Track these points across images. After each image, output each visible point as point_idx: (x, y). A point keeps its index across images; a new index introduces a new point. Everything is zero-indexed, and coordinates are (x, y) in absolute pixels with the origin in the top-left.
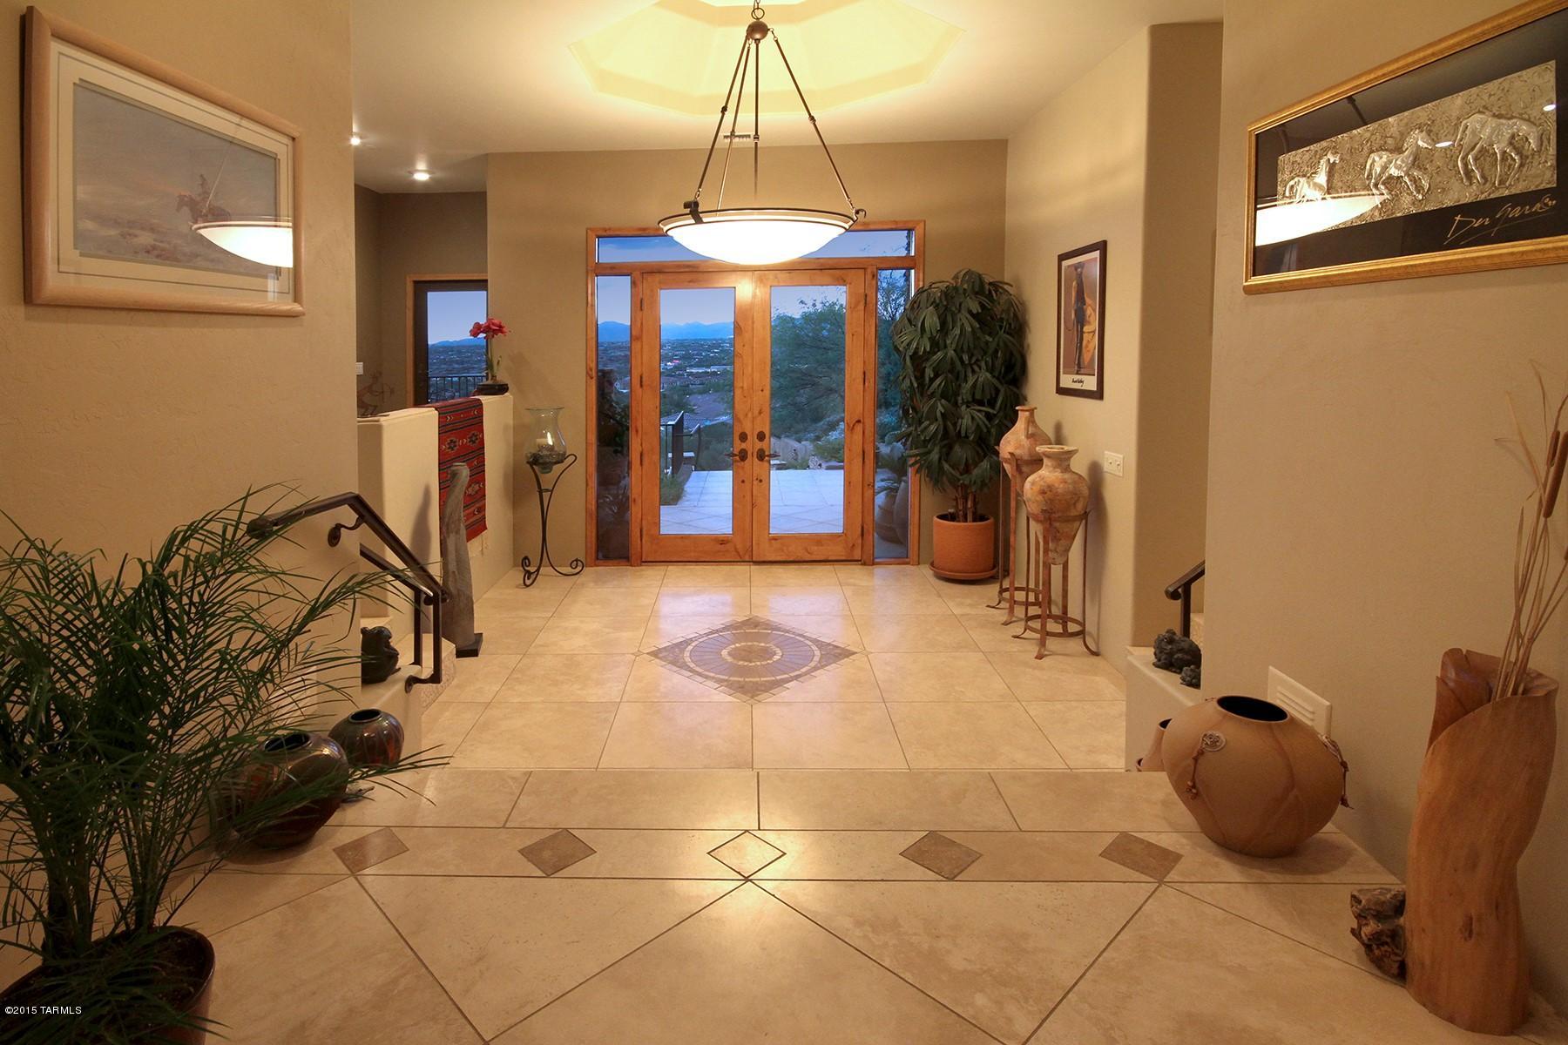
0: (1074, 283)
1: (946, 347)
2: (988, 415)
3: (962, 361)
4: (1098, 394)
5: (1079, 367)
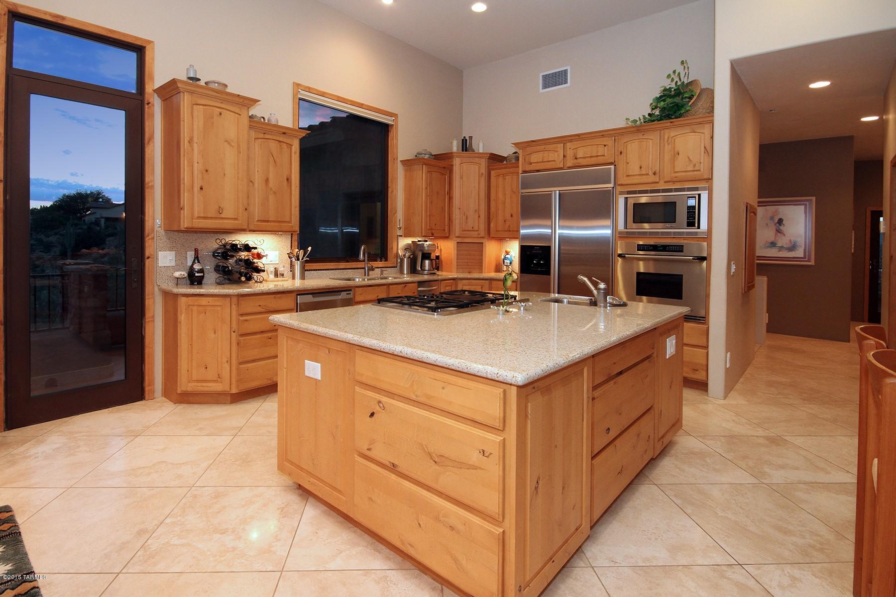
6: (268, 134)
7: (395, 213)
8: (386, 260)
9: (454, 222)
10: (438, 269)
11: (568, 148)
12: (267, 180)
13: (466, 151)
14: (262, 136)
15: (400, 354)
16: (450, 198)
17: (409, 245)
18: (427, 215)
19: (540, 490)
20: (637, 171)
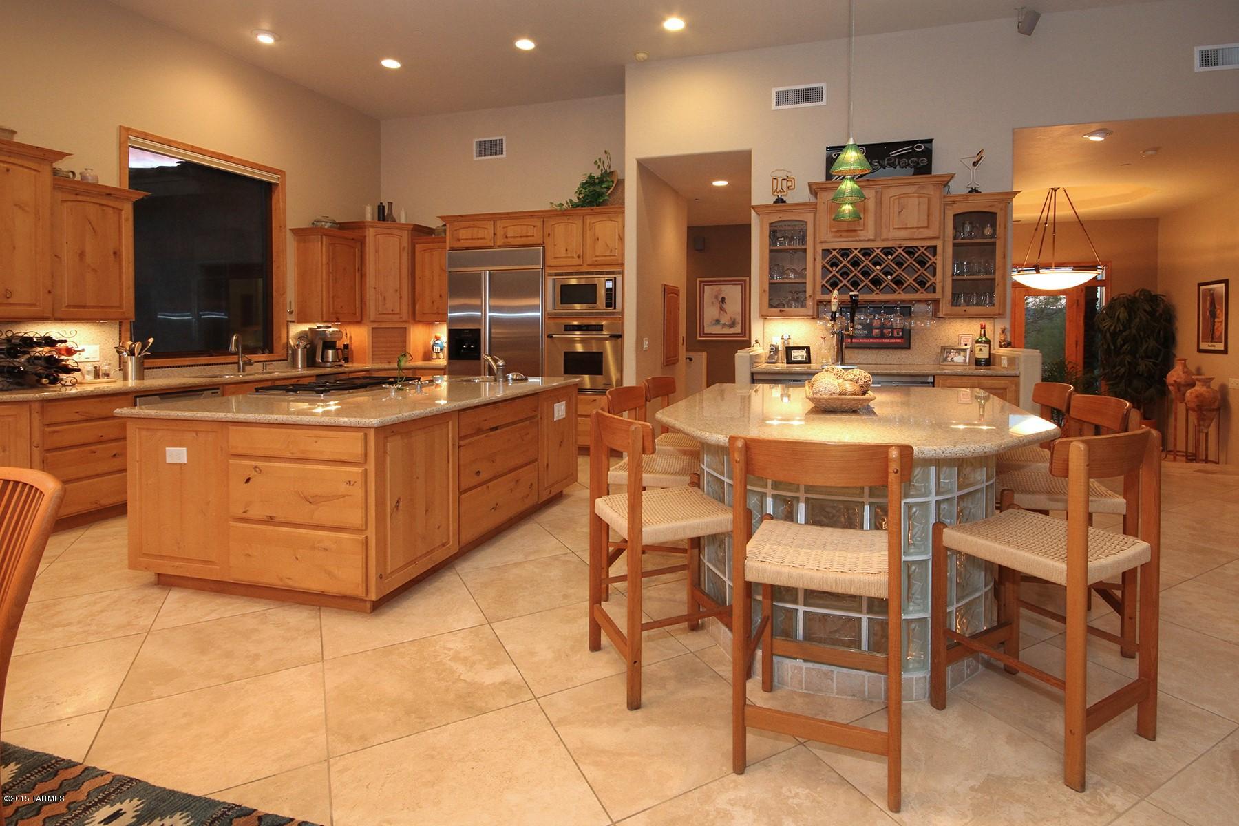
0: (1209, 298)
1: (1130, 328)
2: (1154, 363)
3: (1140, 336)
4: (1225, 351)
5: (1212, 338)
6: (82, 195)
7: (283, 294)
8: (271, 352)
9: (367, 304)
10: (346, 360)
11: (498, 226)
12: (82, 255)
13: (384, 220)
14: (73, 197)
15: (277, 422)
16: (363, 276)
17: (305, 332)
18: (329, 297)
19: (401, 507)
20: (563, 254)
